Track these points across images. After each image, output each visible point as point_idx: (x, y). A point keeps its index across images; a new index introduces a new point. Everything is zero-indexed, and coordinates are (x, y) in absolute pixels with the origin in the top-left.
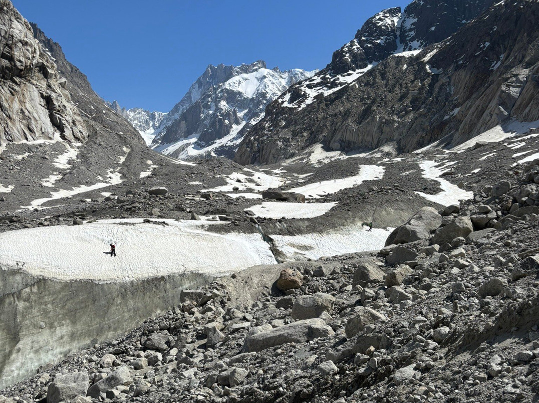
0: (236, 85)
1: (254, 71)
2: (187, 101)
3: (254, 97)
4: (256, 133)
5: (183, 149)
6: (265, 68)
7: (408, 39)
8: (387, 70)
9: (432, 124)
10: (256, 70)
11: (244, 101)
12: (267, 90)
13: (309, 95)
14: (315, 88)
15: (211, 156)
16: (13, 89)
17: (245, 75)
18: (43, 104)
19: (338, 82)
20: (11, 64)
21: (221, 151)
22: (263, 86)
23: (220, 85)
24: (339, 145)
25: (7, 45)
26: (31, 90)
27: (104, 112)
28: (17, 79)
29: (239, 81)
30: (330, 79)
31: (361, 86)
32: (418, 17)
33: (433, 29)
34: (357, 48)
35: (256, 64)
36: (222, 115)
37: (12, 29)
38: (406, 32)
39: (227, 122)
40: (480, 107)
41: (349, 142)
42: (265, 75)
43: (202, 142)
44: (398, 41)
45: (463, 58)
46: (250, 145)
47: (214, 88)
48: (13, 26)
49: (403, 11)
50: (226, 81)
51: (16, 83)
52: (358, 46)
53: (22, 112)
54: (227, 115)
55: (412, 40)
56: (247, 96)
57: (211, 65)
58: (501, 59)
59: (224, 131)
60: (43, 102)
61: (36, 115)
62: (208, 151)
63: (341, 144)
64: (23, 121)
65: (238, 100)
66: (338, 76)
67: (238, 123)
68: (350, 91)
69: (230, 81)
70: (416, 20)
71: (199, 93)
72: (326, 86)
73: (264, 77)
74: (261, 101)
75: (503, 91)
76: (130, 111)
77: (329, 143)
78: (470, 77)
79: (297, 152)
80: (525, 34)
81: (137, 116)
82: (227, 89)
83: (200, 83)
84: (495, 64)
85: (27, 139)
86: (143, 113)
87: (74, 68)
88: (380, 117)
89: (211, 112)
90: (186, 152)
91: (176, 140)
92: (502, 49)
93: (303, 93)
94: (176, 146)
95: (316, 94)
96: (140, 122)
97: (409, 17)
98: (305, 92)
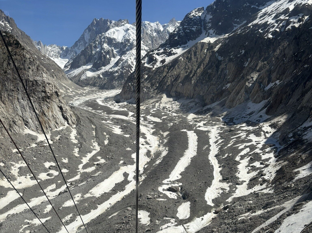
0: (112, 34)
1: (122, 25)
2: (82, 40)
3: (123, 41)
4: (132, 81)
5: (83, 72)
6: (128, 23)
7: (208, 28)
8: (197, 50)
9: (217, 91)
10: (123, 25)
11: (117, 44)
12: (130, 37)
13: (158, 60)
14: (161, 55)
15: (100, 77)
16: (48, 106)
17: (117, 28)
18: (59, 110)
19: (172, 52)
20: (46, 95)
21: (106, 74)
22: (127, 35)
23: (103, 34)
24: (175, 94)
25: (43, 86)
26: (54, 105)
27: (42, 58)
28: (48, 100)
29: (114, 32)
30: (168, 50)
31: (184, 59)
32: (213, 15)
33: (220, 24)
34: (182, 33)
35: (123, 21)
36: (105, 52)
37: (43, 78)
38: (207, 23)
39: (108, 56)
40: (237, 90)
41: (180, 93)
42: (129, 28)
43: (94, 69)
44: (202, 28)
45: (232, 54)
46: (129, 88)
47: (99, 36)
48: (43, 76)
49: (205, 9)
50: (106, 32)
51: (48, 102)
52: (182, 31)
53: (53, 116)
54: (108, 52)
55: (210, 29)
56: (119, 41)
57: (95, 19)
58: (249, 61)
59: (106, 62)
60: (59, 109)
61: (58, 116)
62: (98, 74)
63: (176, 94)
64: (54, 120)
65: (114, 43)
66: (172, 49)
67: (114, 57)
68: (179, 62)
69: (109, 32)
70: (212, 17)
71: (89, 35)
72: (166, 54)
73: (128, 29)
74: (127, 44)
75: (246, 86)
76: (49, 46)
77: (170, 92)
78: (235, 68)
79: (154, 95)
80: (258, 53)
81: (53, 49)
82: (107, 37)
83: (89, 29)
84: (246, 63)
85: (57, 128)
86: (56, 47)
87: (23, 33)
88: (194, 82)
89: (98, 50)
90: (86, 74)
91: (79, 67)
92: (249, 56)
93: (155, 58)
94: (79, 71)
95: (162, 59)
96: (55, 53)
97: (208, 13)
98: (156, 58)
